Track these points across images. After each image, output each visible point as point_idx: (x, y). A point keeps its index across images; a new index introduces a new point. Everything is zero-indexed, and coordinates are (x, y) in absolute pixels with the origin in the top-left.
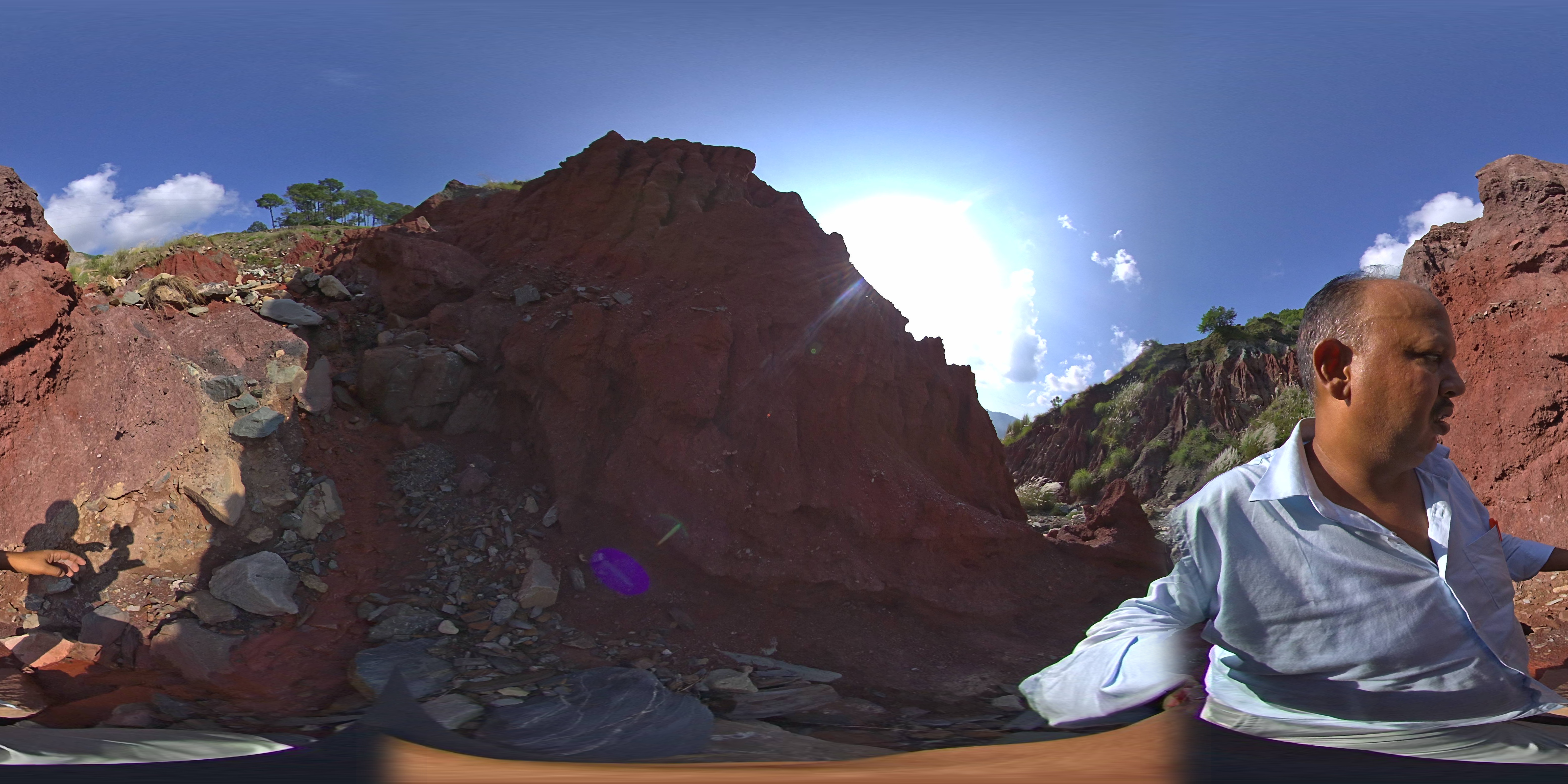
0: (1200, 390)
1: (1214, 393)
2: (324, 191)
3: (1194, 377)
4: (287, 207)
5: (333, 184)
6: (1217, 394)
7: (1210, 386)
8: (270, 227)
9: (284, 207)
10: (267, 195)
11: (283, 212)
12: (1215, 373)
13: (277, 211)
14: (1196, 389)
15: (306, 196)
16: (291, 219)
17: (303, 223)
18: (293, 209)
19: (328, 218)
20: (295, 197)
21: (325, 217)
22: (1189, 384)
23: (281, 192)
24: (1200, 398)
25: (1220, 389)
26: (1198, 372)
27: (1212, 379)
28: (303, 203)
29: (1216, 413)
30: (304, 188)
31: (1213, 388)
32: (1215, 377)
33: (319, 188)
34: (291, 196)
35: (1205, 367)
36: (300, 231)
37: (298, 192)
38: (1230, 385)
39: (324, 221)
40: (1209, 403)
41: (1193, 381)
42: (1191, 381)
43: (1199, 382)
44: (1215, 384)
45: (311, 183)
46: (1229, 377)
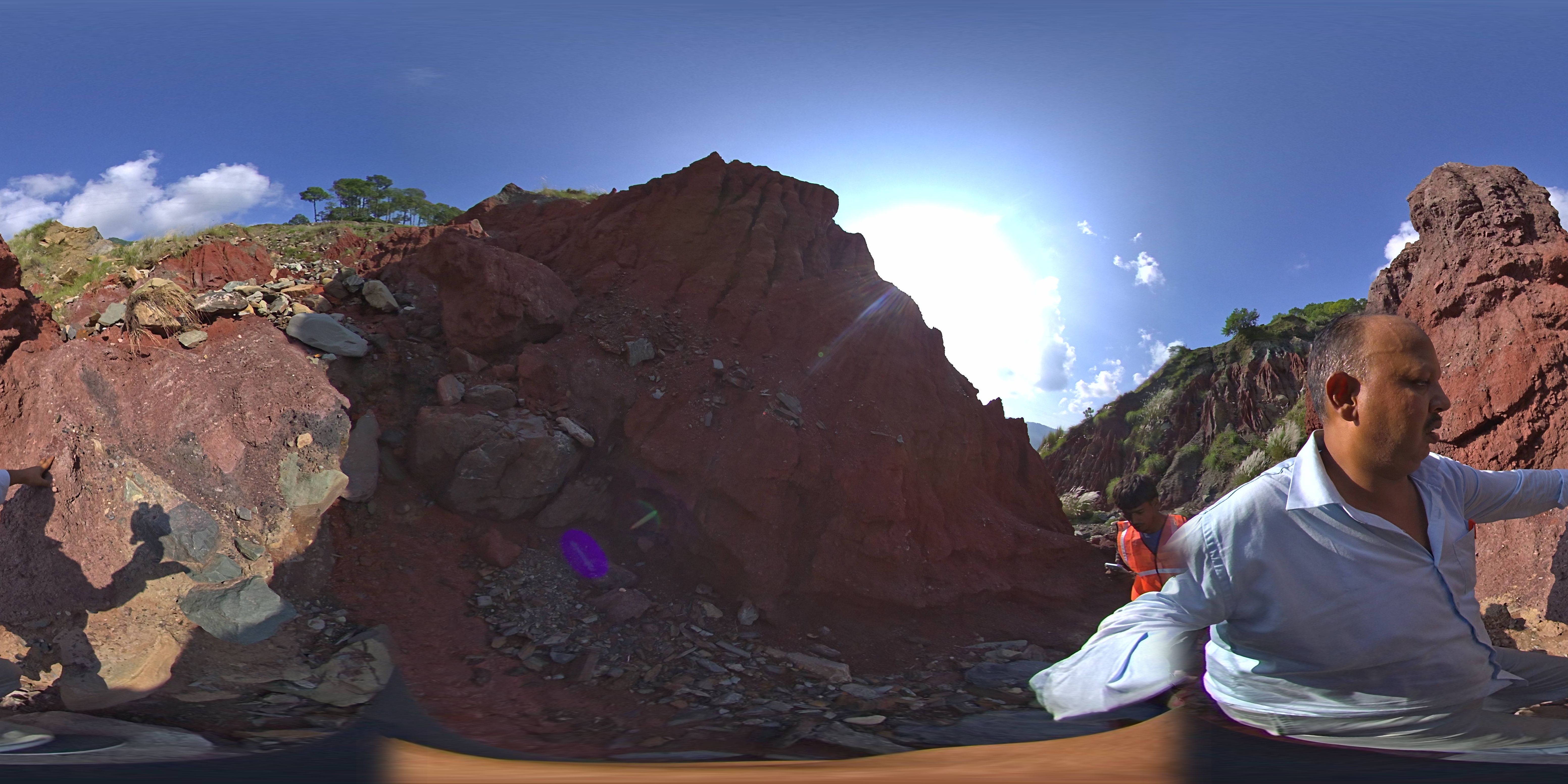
0: (1227, 393)
1: (1241, 395)
2: (372, 187)
3: (1221, 381)
4: (331, 201)
5: (381, 181)
6: (1244, 396)
7: (1237, 389)
8: (313, 221)
9: (328, 201)
10: (313, 188)
11: (327, 206)
12: (1241, 375)
13: (321, 206)
14: (1223, 393)
15: (352, 191)
16: (335, 214)
17: (346, 219)
18: (338, 204)
19: (372, 215)
20: (341, 192)
21: (368, 214)
22: (1216, 388)
23: (327, 186)
24: (1227, 401)
25: (1247, 391)
26: (1224, 376)
27: (1239, 382)
28: (348, 199)
29: (1243, 415)
30: (351, 183)
31: (1240, 391)
32: (1241, 379)
33: (367, 184)
34: (337, 190)
35: (1231, 369)
36: (342, 226)
37: (344, 187)
38: (1255, 386)
39: (367, 217)
40: (1236, 405)
41: (1219, 384)
42: (1217, 385)
43: (1225, 386)
44: (1241, 387)
45: (359, 178)
46: (1254, 378)
